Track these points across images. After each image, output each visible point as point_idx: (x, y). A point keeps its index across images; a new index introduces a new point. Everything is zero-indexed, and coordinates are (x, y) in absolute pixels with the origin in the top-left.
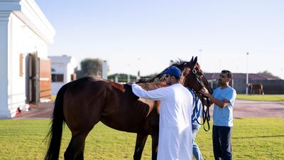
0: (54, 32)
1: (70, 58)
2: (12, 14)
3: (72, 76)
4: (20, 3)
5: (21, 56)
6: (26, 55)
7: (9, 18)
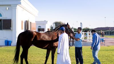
0: (38, 11)
1: (47, 21)
2: (18, 6)
3: (48, 29)
4: (21, 1)
5: (22, 22)
6: (24, 21)
7: (17, 7)
